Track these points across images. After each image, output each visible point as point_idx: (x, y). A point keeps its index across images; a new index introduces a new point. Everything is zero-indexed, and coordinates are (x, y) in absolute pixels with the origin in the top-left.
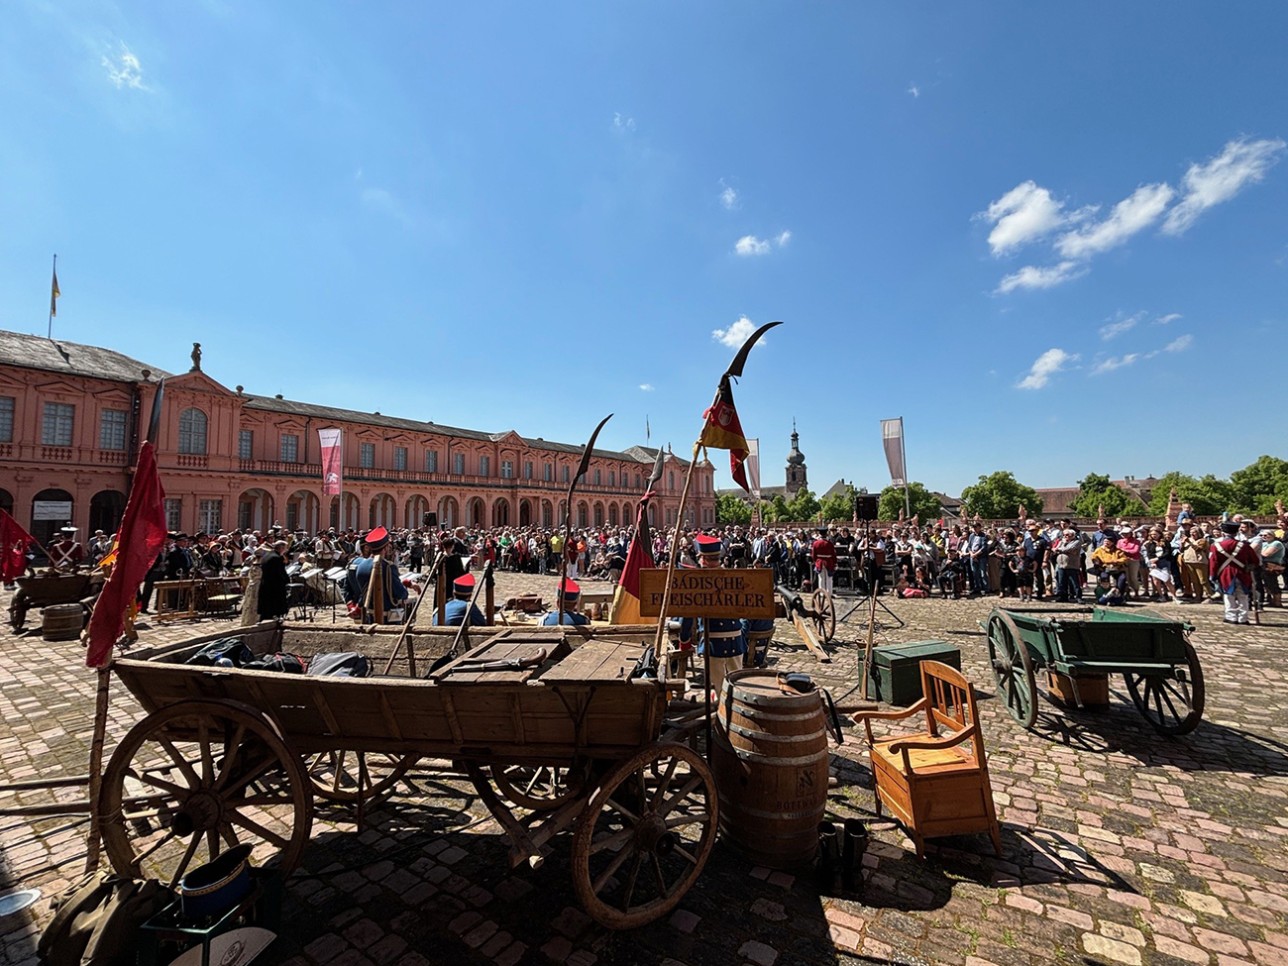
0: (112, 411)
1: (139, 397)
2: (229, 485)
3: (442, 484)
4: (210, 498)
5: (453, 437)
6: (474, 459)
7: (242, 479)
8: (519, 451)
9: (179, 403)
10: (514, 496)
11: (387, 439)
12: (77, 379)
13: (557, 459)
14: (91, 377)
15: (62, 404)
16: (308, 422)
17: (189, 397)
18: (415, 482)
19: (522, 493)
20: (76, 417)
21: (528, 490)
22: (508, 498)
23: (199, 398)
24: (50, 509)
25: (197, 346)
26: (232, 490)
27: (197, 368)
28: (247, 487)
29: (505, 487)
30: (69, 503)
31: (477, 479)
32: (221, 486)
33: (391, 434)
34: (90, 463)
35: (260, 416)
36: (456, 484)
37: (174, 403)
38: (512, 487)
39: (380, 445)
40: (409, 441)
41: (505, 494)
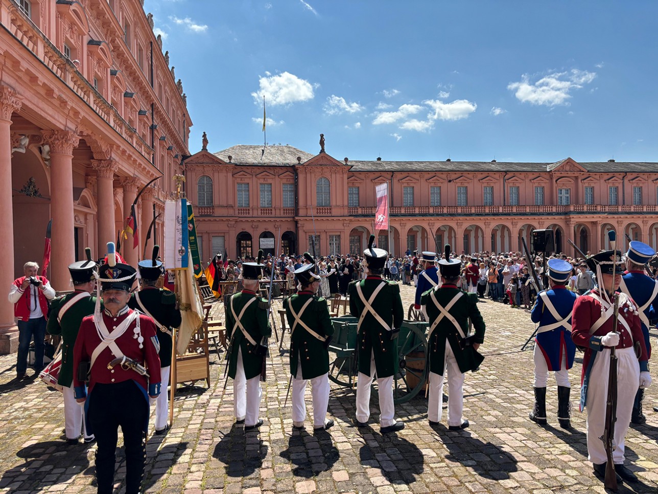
0: (287, 184)
1: (297, 175)
2: (343, 225)
3: (494, 215)
4: (334, 234)
5: (508, 172)
6: (528, 190)
7: (351, 221)
8: (577, 178)
9: (315, 175)
10: (567, 222)
11: (450, 181)
12: (271, 168)
13: (626, 181)
14: (276, 166)
15: (267, 184)
16: (392, 176)
17: (320, 170)
18: (471, 215)
19: (575, 219)
20: (272, 190)
21: (582, 216)
22: (562, 224)
23: (325, 170)
24: (266, 242)
25: (322, 136)
26: (346, 228)
27: (323, 151)
28: (354, 225)
29: (558, 214)
30: (273, 239)
31: (528, 208)
32: (338, 226)
33: (453, 176)
34: (279, 216)
35: (362, 176)
36: (509, 214)
37: (313, 175)
38: (566, 213)
39: (445, 186)
40: (468, 180)
41: (559, 221)
